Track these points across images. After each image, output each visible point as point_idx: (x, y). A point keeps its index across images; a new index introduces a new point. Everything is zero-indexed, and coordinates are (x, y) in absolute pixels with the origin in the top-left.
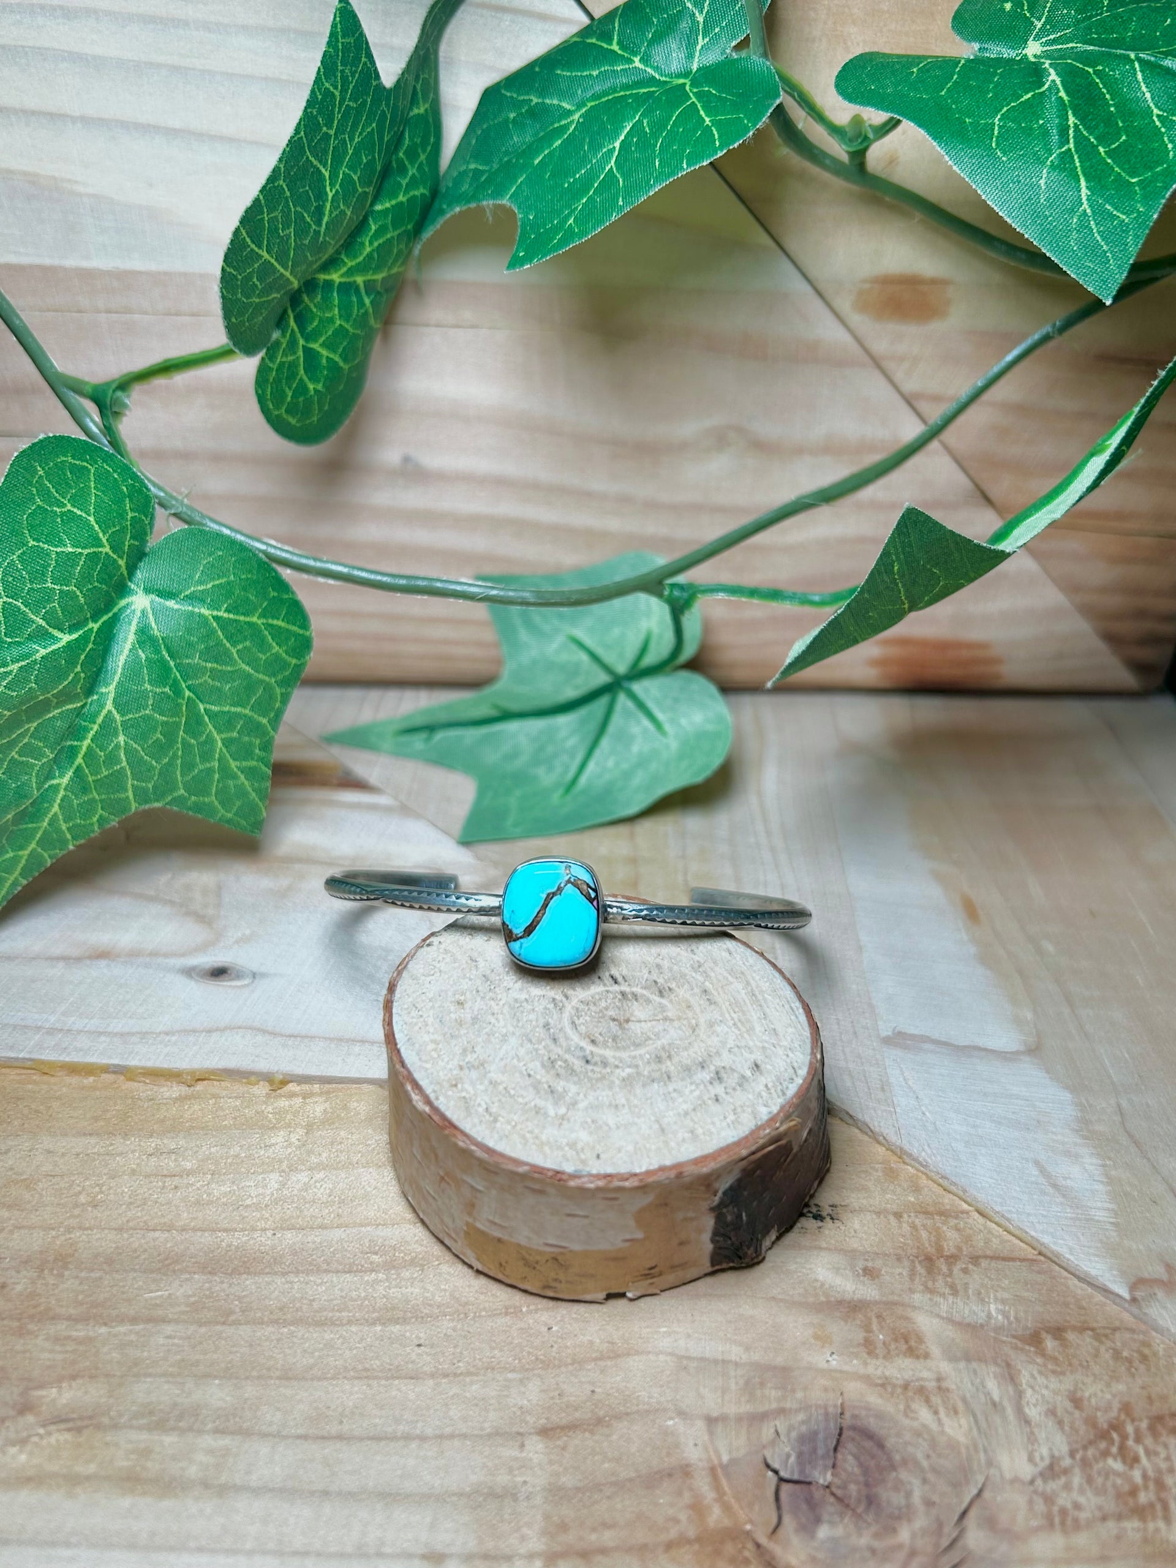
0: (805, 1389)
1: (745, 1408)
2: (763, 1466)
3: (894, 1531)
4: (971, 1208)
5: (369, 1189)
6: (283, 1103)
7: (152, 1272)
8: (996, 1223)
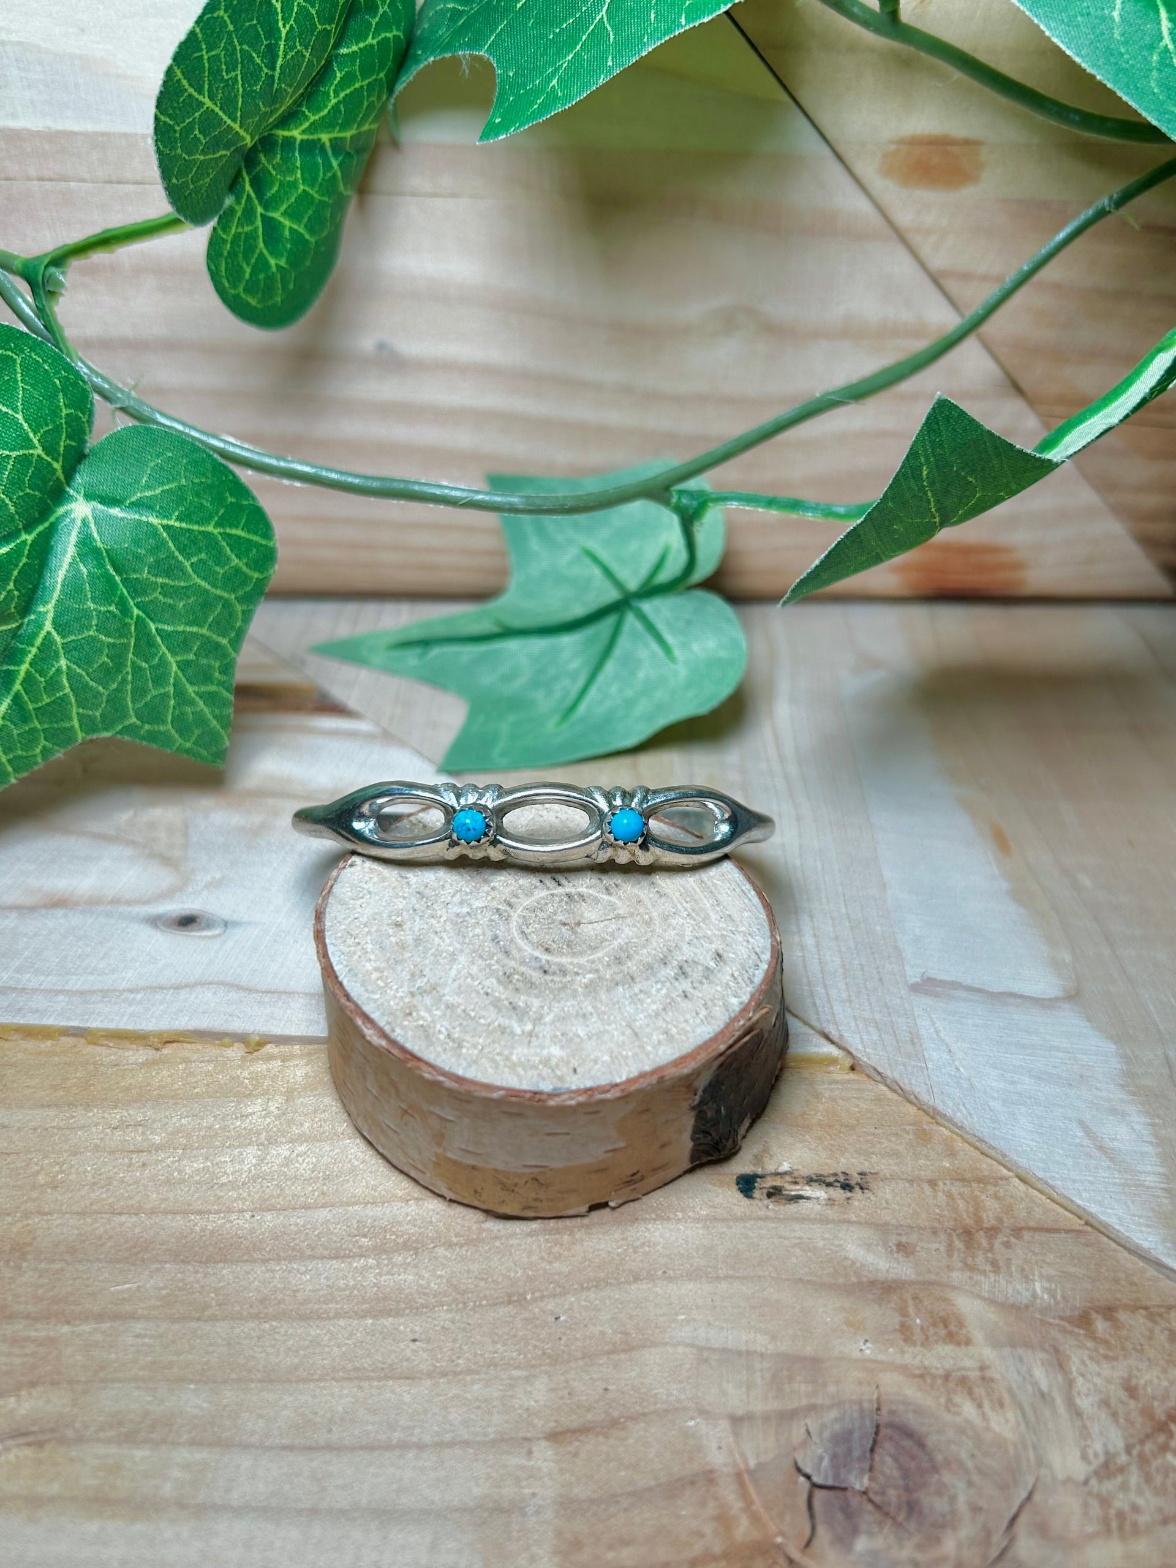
0: (838, 1382)
1: (774, 1405)
2: (793, 1470)
3: (938, 1541)
4: (1011, 1174)
5: (356, 1163)
6: (260, 1067)
7: (119, 1261)
8: (1038, 1190)
